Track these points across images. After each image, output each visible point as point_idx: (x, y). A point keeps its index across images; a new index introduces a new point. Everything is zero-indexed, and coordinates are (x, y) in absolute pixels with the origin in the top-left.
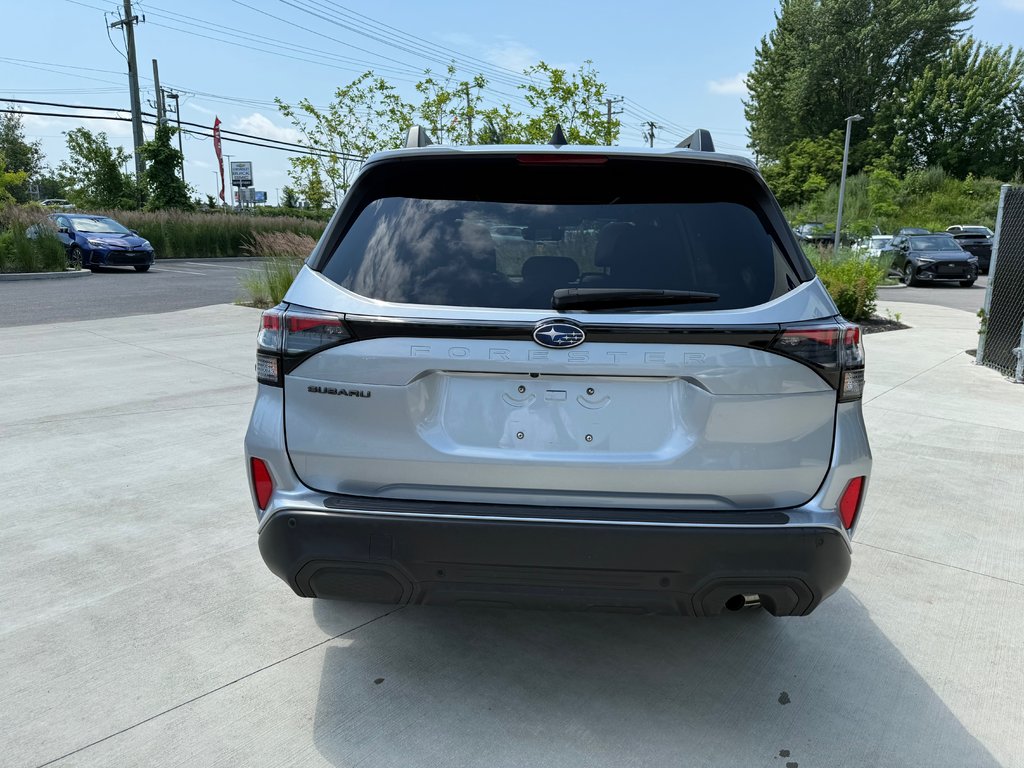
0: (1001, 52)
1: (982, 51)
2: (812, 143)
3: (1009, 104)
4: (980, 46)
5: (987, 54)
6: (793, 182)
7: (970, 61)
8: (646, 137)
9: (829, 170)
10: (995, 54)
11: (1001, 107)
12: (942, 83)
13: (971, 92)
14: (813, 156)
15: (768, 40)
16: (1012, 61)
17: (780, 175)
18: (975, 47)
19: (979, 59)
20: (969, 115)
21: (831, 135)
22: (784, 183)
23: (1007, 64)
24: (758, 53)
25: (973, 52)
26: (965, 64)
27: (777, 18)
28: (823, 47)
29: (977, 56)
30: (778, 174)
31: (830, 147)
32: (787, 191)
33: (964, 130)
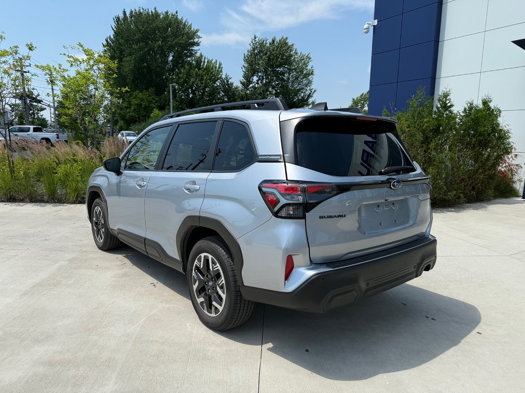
0: (213, 62)
1: (206, 60)
2: (141, 93)
3: (218, 84)
4: (205, 58)
5: (208, 62)
6: (134, 111)
7: (202, 64)
8: (48, 82)
9: (150, 107)
10: (211, 62)
11: (216, 85)
12: (193, 72)
13: (205, 78)
14: (142, 100)
15: (109, 40)
16: (218, 66)
17: (127, 108)
18: (203, 58)
19: (206, 64)
20: (205, 87)
21: (149, 90)
22: (129, 112)
23: (216, 68)
24: (104, 46)
25: (203, 60)
26: (200, 65)
27: (113, 29)
28: (140, 48)
29: (204, 62)
30: (125, 107)
31: (150, 96)
32: (131, 116)
33: (203, 94)
